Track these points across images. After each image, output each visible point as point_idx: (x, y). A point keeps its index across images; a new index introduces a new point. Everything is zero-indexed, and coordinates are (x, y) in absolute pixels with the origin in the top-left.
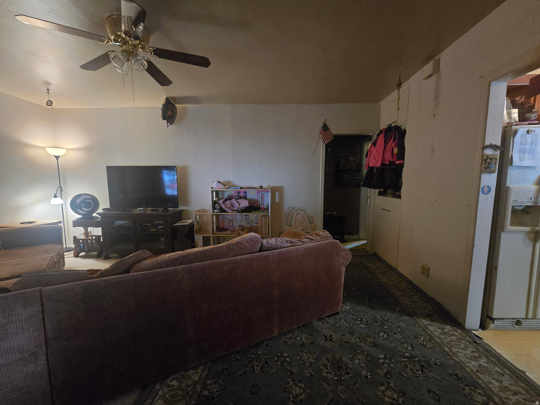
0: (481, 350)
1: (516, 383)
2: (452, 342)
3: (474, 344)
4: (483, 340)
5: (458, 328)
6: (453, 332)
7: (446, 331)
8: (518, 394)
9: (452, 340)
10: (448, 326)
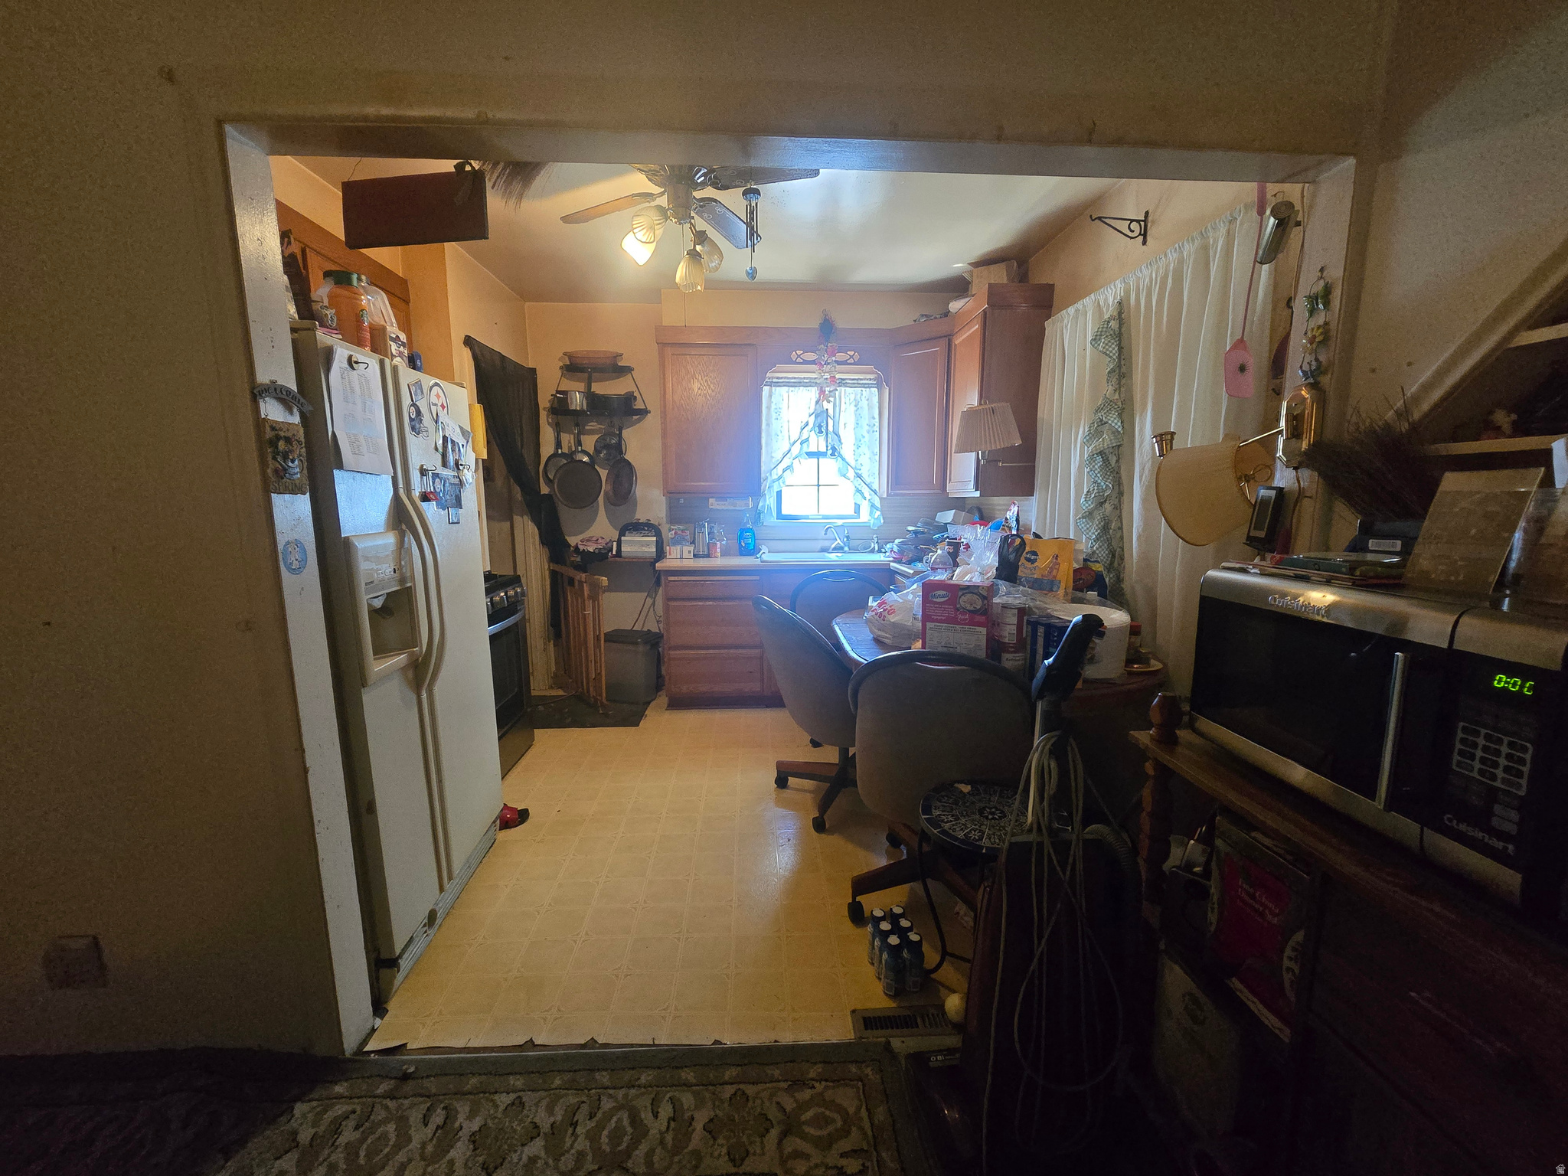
0: (431, 1085)
1: (552, 1092)
2: (357, 1155)
3: (409, 1087)
4: (409, 1047)
5: (328, 1082)
6: (330, 1115)
7: (305, 1136)
8: (575, 1119)
9: (352, 1150)
10: (299, 1108)
